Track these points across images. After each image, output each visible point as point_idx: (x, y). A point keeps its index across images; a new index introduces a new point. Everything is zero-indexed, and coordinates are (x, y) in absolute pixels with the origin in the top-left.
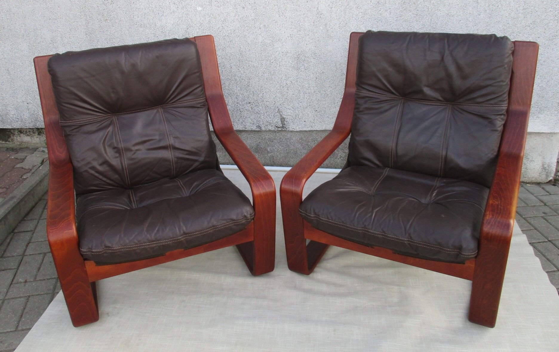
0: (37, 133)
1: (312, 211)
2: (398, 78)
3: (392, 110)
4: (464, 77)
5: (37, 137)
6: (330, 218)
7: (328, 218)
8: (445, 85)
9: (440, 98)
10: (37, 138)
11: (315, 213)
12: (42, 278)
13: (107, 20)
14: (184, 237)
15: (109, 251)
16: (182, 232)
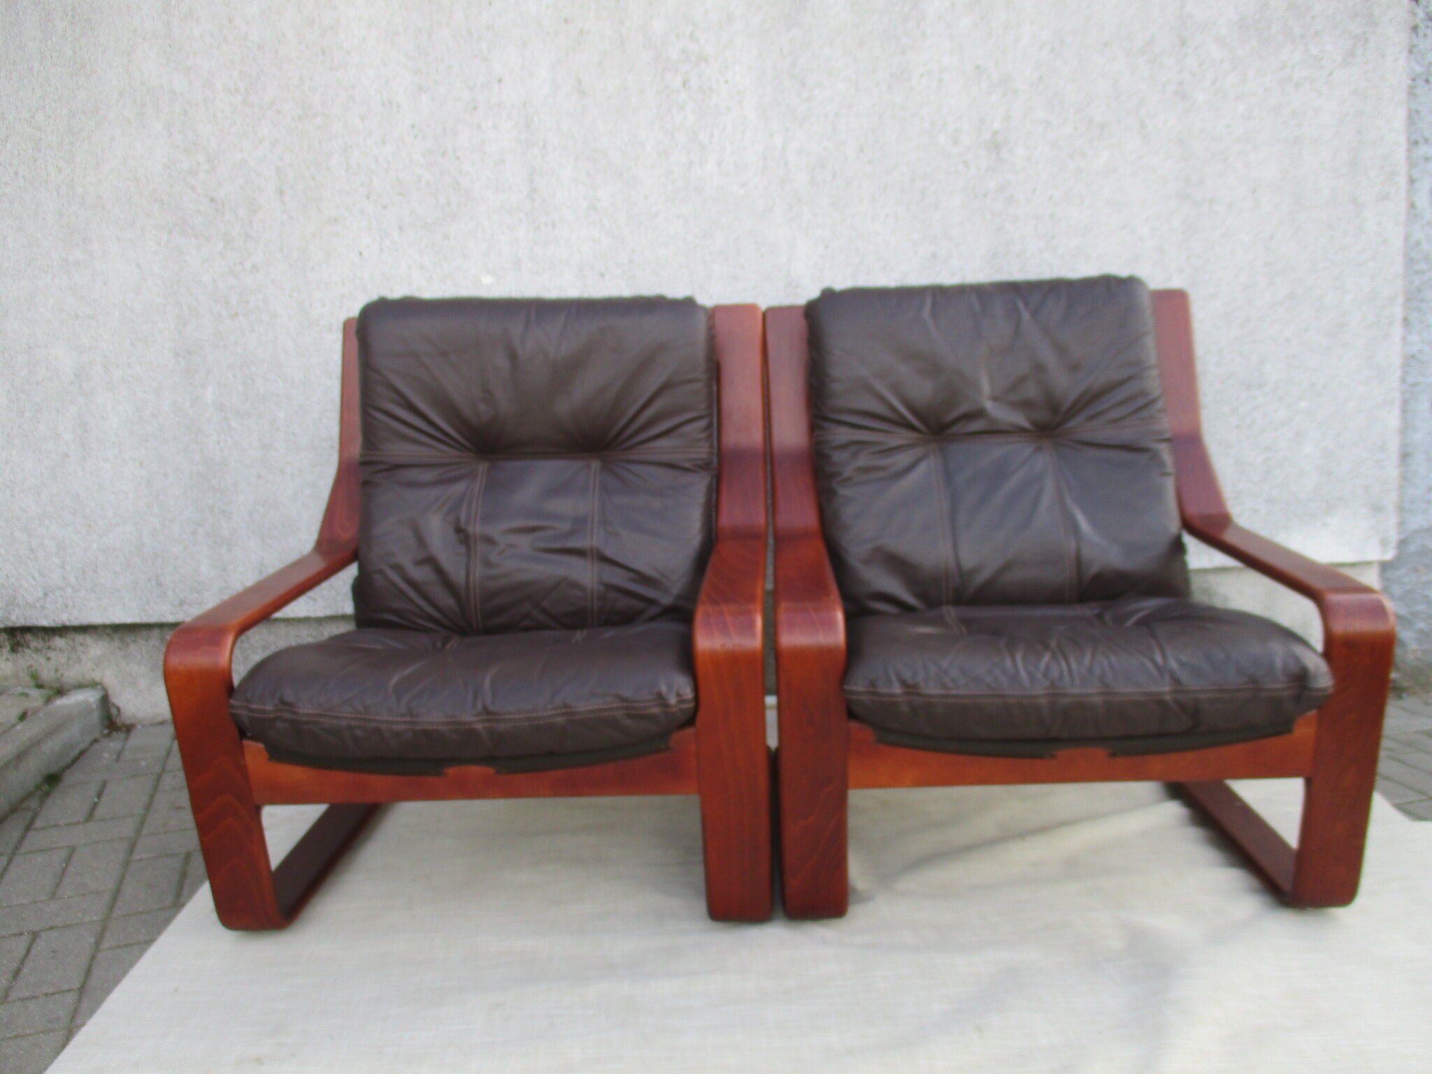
1: (894, 678)
2: (923, 390)
3: (922, 468)
4: (1074, 368)
5: (7, 659)
6: (950, 685)
7: (945, 687)
8: (1031, 391)
9: (1025, 423)
10: (7, 662)
11: (904, 683)
12: (27, 994)
13: (237, 315)
14: (482, 721)
15: (288, 716)
16: (479, 707)
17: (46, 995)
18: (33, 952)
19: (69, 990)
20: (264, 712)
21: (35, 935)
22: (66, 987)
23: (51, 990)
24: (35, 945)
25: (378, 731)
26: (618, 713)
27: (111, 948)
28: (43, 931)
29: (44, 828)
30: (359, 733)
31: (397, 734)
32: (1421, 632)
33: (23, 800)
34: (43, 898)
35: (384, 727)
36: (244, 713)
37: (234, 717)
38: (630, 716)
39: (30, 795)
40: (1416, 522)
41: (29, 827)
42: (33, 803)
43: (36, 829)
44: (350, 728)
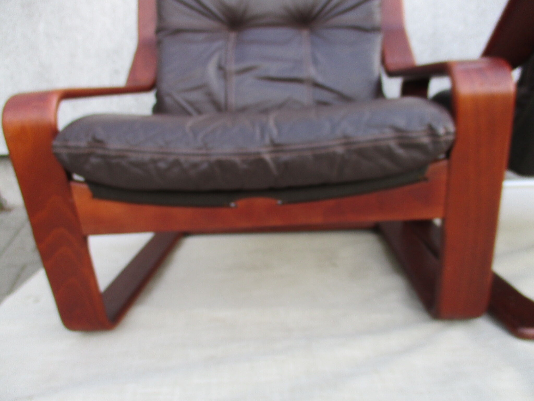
14: (271, 152)
15: (100, 152)
16: (267, 141)
20: (78, 148)
25: (177, 163)
26: (393, 144)
30: (162, 165)
31: (195, 165)
35: (182, 159)
36: (64, 152)
37: (57, 156)
38: (403, 145)
44: (154, 161)
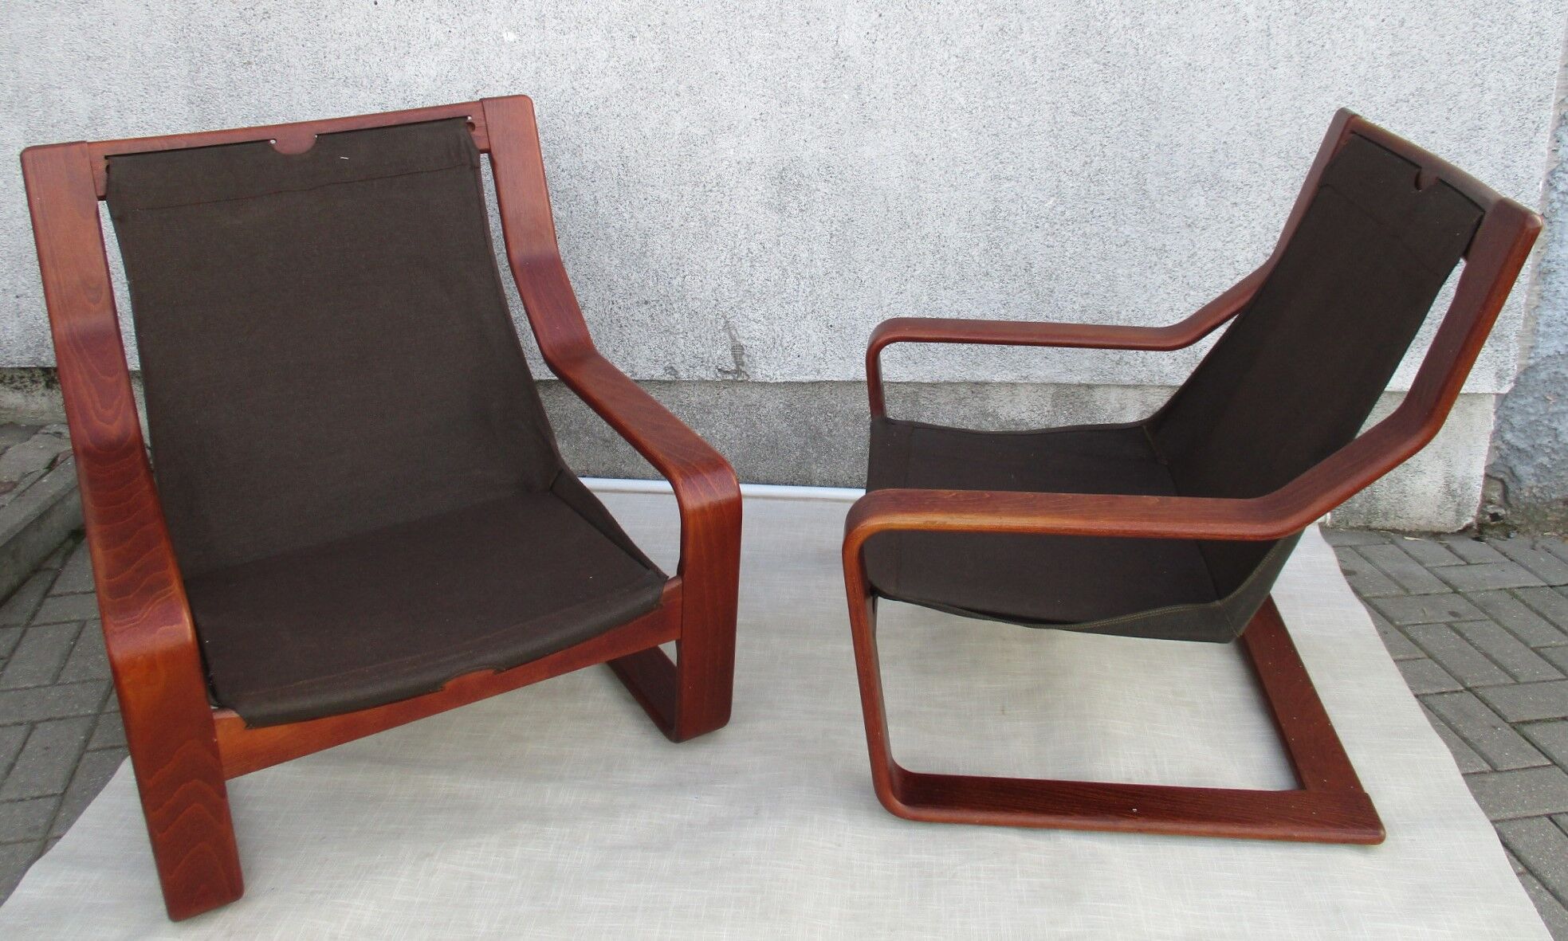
0: (43, 384)
5: (43, 395)
10: (43, 398)
12: (14, 796)
13: (250, 63)
17: (33, 798)
18: (28, 747)
19: (54, 795)
21: (33, 726)
22: (50, 792)
23: (37, 794)
24: (30, 739)
27: (97, 750)
28: (40, 722)
29: (61, 595)
32: (1542, 466)
33: (46, 558)
34: (46, 682)
39: (53, 553)
40: (1548, 347)
41: (46, 594)
42: (55, 563)
43: (54, 596)
